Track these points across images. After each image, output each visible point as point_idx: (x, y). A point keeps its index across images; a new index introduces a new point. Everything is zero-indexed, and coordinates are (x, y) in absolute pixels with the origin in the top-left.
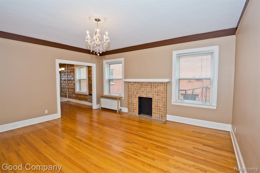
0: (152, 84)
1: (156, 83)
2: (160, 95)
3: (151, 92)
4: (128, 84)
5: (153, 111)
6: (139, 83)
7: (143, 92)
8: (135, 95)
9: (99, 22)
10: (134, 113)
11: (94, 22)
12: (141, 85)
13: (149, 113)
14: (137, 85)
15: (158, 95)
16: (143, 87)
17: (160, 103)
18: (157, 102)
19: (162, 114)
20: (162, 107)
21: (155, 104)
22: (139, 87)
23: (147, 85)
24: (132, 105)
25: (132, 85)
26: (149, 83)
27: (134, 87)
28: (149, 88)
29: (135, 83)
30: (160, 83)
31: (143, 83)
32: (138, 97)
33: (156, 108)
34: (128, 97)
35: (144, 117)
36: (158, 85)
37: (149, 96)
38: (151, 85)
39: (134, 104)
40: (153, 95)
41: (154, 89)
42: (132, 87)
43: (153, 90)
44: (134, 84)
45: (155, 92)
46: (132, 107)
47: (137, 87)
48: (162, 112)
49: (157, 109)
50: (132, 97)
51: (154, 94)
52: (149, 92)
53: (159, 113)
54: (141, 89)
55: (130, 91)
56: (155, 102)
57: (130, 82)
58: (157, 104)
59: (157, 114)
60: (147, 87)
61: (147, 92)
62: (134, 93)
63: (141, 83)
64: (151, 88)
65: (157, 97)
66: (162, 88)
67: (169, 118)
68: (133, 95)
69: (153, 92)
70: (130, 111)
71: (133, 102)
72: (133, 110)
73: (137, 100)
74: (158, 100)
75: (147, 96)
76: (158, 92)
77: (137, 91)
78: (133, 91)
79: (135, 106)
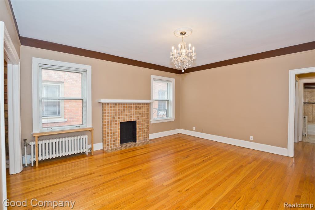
0: (137, 105)
1: (140, 104)
2: (144, 116)
3: (136, 114)
6: (122, 104)
7: (126, 115)
8: (116, 121)
12: (124, 107)
14: (119, 107)
15: (142, 116)
16: (127, 110)
17: (144, 124)
18: (142, 124)
19: (146, 135)
21: (140, 126)
22: (121, 110)
23: (131, 107)
24: (111, 136)
25: (111, 107)
26: (133, 104)
27: (114, 110)
28: (134, 109)
29: (116, 104)
30: (144, 104)
33: (141, 130)
36: (142, 107)
38: (136, 107)
39: (114, 133)
40: (138, 117)
42: (111, 110)
43: (138, 112)
44: (114, 107)
46: (111, 138)
47: (119, 110)
50: (111, 125)
51: (139, 115)
52: (133, 115)
54: (124, 112)
55: (108, 116)
56: (140, 124)
57: (108, 104)
58: (142, 126)
59: (142, 136)
60: (131, 109)
61: (131, 114)
62: (114, 118)
63: (124, 104)
64: (136, 109)
65: (142, 119)
66: (146, 109)
67: (152, 136)
68: (113, 121)
69: (138, 114)
70: (108, 145)
71: (112, 131)
72: (114, 141)
73: (118, 126)
74: (142, 121)
75: (131, 119)
76: (142, 114)
77: (119, 115)
78: (113, 116)
79: (116, 135)
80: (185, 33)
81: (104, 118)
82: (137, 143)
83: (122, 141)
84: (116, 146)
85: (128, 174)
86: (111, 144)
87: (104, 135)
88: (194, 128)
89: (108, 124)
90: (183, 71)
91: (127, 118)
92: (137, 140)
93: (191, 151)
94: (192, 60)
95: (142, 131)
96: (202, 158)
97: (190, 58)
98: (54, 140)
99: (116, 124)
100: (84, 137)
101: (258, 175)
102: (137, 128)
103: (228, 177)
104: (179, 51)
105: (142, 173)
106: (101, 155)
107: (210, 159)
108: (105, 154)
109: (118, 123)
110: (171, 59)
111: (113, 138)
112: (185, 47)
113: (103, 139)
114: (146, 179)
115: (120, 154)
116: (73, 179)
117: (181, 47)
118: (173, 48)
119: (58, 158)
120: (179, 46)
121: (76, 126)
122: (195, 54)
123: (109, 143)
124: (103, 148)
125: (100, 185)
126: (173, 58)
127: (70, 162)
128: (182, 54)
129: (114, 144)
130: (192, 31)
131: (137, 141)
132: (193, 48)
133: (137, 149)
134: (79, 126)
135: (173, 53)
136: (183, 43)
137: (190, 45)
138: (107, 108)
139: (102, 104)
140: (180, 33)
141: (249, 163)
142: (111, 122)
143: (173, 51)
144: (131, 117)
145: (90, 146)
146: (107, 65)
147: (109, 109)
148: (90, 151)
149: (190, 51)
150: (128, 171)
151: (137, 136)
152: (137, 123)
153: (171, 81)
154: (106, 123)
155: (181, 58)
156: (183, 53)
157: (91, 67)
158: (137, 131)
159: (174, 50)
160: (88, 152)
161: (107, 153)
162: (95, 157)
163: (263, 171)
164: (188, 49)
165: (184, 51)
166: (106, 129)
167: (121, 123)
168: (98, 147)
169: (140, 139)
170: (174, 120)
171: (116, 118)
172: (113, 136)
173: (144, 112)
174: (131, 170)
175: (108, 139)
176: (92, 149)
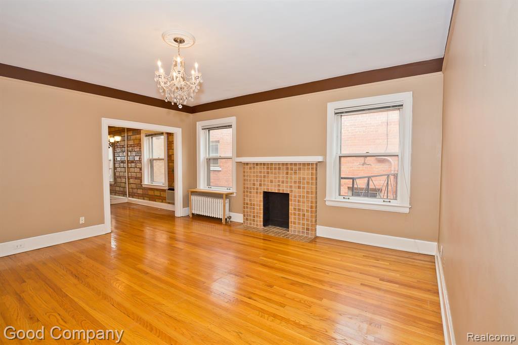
0: (289, 167)
1: (295, 164)
2: (304, 188)
3: (287, 182)
4: (244, 168)
5: (292, 218)
6: (264, 164)
7: (271, 182)
8: (257, 189)
9: (182, 45)
10: (255, 223)
11: (173, 45)
12: (268, 168)
13: (284, 222)
14: (261, 168)
15: (299, 187)
16: (272, 173)
17: (304, 203)
18: (299, 201)
19: (308, 225)
20: (307, 211)
21: (295, 205)
22: (264, 173)
23: (279, 169)
24: (251, 208)
25: (250, 168)
26: (283, 164)
27: (254, 173)
28: (283, 173)
29: (257, 164)
30: (304, 164)
31: (272, 164)
32: (262, 191)
33: (297, 212)
34: (244, 192)
35: (274, 230)
36: (300, 169)
37: (284, 190)
38: (287, 169)
39: (254, 205)
40: (291, 187)
41: (293, 176)
43: (291, 178)
44: (254, 167)
45: (295, 182)
46: (251, 212)
47: (260, 172)
48: (307, 220)
49: (299, 215)
50: (250, 192)
51: (293, 185)
52: (283, 182)
53: (301, 222)
54: (268, 177)
55: (247, 180)
56: (295, 201)
57: (247, 164)
58: (299, 206)
59: (299, 223)
60: (279, 173)
61: (279, 181)
62: (254, 184)
63: (268, 164)
64: (287, 173)
65: (299, 192)
66: (308, 174)
67: (322, 231)
68: (254, 189)
69: (291, 182)
70: (247, 219)
71: (252, 203)
73: (260, 197)
74: (300, 196)
75: (279, 190)
76: (300, 182)
77: (261, 181)
78: (254, 180)
79: (257, 209)
80: (182, 41)
82: (290, 232)
89: (247, 192)
91: (272, 186)
99: (257, 193)
102: (290, 207)
111: (254, 213)
123: (249, 218)
124: (244, 221)
129: (254, 221)
138: (247, 169)
144: (279, 186)
147: (249, 170)
151: (290, 220)
152: (290, 198)
158: (290, 211)
171: (257, 184)
172: (254, 209)
175: (247, 212)
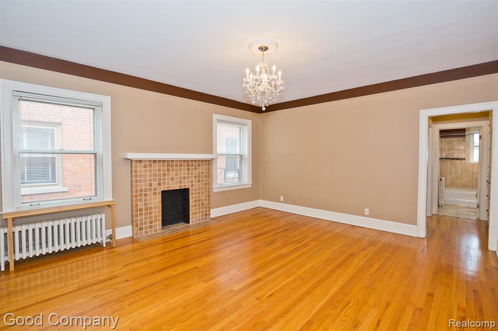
0: (190, 163)
1: (196, 161)
2: (202, 181)
3: (188, 178)
6: (164, 161)
7: (173, 179)
8: (155, 189)
10: (153, 229)
12: (168, 165)
13: (185, 218)
14: (159, 166)
15: (199, 181)
16: (173, 170)
17: (202, 193)
18: (199, 193)
19: (206, 211)
21: (196, 197)
22: (164, 170)
23: (181, 165)
24: (146, 214)
25: (145, 166)
26: (184, 161)
27: (150, 171)
28: (184, 169)
29: (155, 161)
30: (202, 161)
31: (172, 161)
32: (161, 191)
33: (197, 203)
36: (199, 165)
38: (188, 165)
39: (151, 209)
40: (192, 181)
41: (194, 172)
42: (146, 171)
43: (192, 174)
44: (150, 165)
46: (146, 218)
47: (159, 170)
48: (206, 207)
50: (146, 195)
51: (194, 179)
52: (184, 178)
54: (168, 175)
55: (140, 181)
56: (195, 194)
57: (141, 161)
58: (199, 197)
59: (199, 213)
60: (181, 170)
61: (180, 178)
62: (151, 185)
63: (168, 161)
64: (188, 169)
65: (199, 185)
66: (205, 169)
67: (215, 213)
68: (150, 190)
69: (192, 177)
70: (141, 229)
71: (148, 206)
72: (151, 222)
73: (159, 198)
74: (199, 189)
75: (181, 186)
76: (199, 177)
77: (160, 180)
78: (150, 180)
79: (155, 212)
80: (266, 49)
81: (134, 184)
82: (191, 223)
83: (165, 222)
84: (156, 230)
85: (175, 276)
86: (146, 228)
87: (134, 213)
88: (282, 197)
89: (141, 195)
90: (264, 109)
91: (173, 183)
92: (191, 220)
93: (278, 234)
94: (278, 91)
95: (199, 205)
96: (294, 244)
97: (274, 88)
98: (43, 224)
99: (155, 194)
100: (99, 217)
101: (376, 266)
102: (190, 200)
103: (333, 271)
104: (257, 77)
105: (197, 273)
106: (130, 246)
107: (305, 245)
108: (136, 245)
109: (159, 193)
110: (245, 89)
111: (150, 218)
112: (266, 71)
113: (132, 219)
114: (205, 282)
115: (163, 243)
116: (79, 289)
117: (261, 71)
118: (248, 71)
119: (50, 254)
120: (258, 69)
121: (84, 200)
122: (283, 82)
123: (144, 226)
124: (133, 234)
125: (127, 296)
126: (248, 87)
127: (74, 261)
128: (261, 82)
129: (151, 227)
130: (277, 46)
131: (190, 222)
132: (280, 73)
133: (191, 234)
134: (89, 198)
135: (248, 80)
136: (264, 64)
137: (274, 68)
138: (139, 168)
139: (129, 161)
140: (259, 48)
141: (364, 250)
142: (146, 190)
143: (248, 77)
144: (180, 182)
145: (110, 232)
146: (139, 96)
147: (143, 169)
148: (109, 240)
149: (275, 77)
150: (176, 271)
151: (191, 212)
152: (190, 192)
153: (245, 125)
154: (138, 194)
155: (260, 87)
156: (263, 80)
157: (109, 98)
158: (190, 204)
159: (249, 74)
160: (106, 243)
161: (140, 242)
162: (118, 250)
163: (383, 260)
164: (271, 74)
165: (265, 77)
166: (138, 203)
167: (163, 192)
168: (124, 232)
169: (196, 217)
170: (250, 186)
171: (155, 183)
172: (150, 213)
173: (202, 173)
174: (180, 269)
175: (141, 220)
176: (113, 238)
